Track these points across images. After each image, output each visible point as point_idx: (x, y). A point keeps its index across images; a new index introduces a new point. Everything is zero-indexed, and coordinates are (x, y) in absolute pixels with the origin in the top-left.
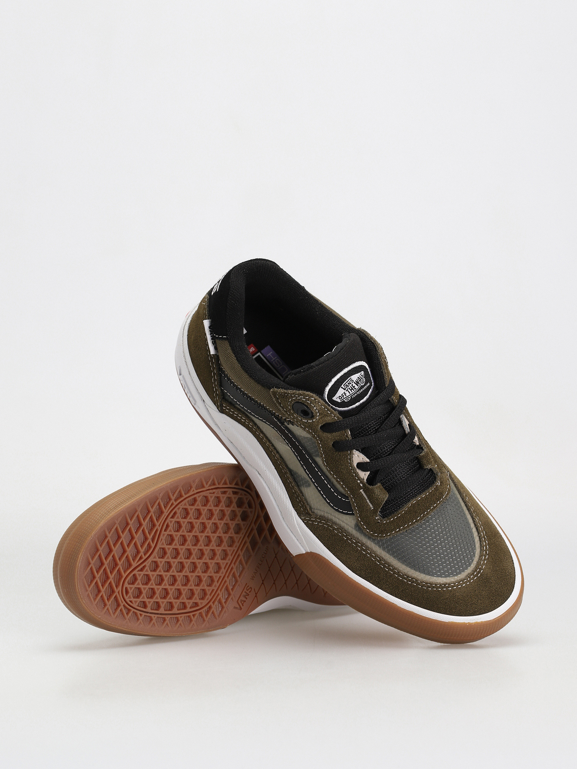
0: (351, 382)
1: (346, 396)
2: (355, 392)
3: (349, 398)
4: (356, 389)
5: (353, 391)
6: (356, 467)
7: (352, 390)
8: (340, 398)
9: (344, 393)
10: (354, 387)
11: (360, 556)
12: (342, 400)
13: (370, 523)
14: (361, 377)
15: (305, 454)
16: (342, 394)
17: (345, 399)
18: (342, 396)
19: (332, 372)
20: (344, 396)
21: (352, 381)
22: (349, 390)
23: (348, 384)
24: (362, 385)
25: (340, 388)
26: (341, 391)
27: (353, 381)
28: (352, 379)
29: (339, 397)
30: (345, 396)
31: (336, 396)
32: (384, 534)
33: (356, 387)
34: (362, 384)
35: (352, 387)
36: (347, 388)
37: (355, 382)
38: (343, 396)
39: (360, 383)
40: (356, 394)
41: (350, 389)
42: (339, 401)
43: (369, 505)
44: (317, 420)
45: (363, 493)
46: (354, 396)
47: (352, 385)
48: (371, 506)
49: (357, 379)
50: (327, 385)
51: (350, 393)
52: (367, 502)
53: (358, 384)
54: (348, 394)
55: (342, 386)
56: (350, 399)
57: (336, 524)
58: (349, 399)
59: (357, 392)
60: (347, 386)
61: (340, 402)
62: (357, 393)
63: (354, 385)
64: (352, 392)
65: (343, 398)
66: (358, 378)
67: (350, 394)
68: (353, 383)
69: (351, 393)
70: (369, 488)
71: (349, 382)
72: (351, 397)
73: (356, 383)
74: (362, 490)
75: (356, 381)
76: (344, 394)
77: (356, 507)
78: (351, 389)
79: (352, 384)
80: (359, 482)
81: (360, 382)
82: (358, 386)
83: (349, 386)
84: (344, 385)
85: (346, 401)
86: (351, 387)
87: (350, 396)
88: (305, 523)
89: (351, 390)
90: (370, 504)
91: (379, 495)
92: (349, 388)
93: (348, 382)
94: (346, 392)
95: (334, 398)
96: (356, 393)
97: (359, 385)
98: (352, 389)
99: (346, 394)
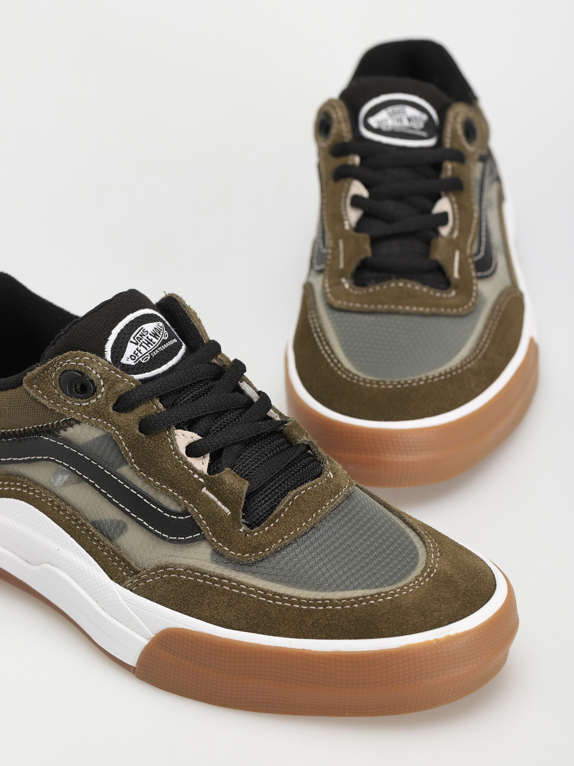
0: (145, 334)
1: (141, 353)
2: (154, 347)
3: (148, 356)
4: (155, 344)
5: (152, 347)
6: (185, 455)
7: (149, 345)
8: (133, 358)
9: (137, 349)
10: (151, 340)
11: (231, 599)
12: (137, 360)
13: (232, 540)
14: (161, 328)
15: (104, 469)
16: (135, 351)
17: (141, 359)
18: (134, 355)
19: (108, 320)
20: (137, 353)
21: (145, 332)
22: (143, 344)
23: (140, 335)
24: (163, 340)
25: (128, 343)
26: (131, 348)
27: (148, 332)
28: (145, 329)
29: (131, 356)
30: (139, 355)
31: (125, 356)
32: (259, 552)
33: (154, 340)
34: (163, 338)
35: (148, 340)
36: (140, 342)
37: (151, 333)
38: (137, 355)
39: (160, 336)
40: (157, 351)
41: (145, 344)
42: (132, 363)
43: (223, 510)
44: (103, 395)
45: (208, 493)
46: (154, 353)
47: (147, 338)
48: (227, 510)
49: (153, 330)
50: (106, 340)
51: (146, 349)
52: (217, 506)
53: (157, 337)
54: (143, 351)
55: (132, 339)
56: (149, 358)
57: (180, 565)
58: (147, 358)
59: (159, 347)
60: (139, 339)
61: (134, 364)
62: (159, 349)
63: (150, 337)
64: (150, 347)
65: (137, 358)
66: (155, 328)
67: (147, 351)
68: (148, 335)
69: (149, 349)
70: (214, 479)
71: (142, 333)
72: (151, 356)
73: (153, 335)
74: (205, 488)
75: (153, 333)
76: (137, 352)
77: (203, 519)
78: (147, 343)
79: (146, 336)
80: (196, 476)
81: (160, 334)
82: (157, 339)
83: (142, 339)
84: (134, 338)
85: (143, 361)
86: (145, 340)
87: (147, 354)
88: (134, 592)
89: (147, 345)
90: (223, 507)
91: (232, 482)
92: (144, 342)
93: (140, 333)
94: (140, 348)
95: (124, 361)
96: (156, 349)
97: (159, 339)
98: (149, 343)
99: (140, 350)
